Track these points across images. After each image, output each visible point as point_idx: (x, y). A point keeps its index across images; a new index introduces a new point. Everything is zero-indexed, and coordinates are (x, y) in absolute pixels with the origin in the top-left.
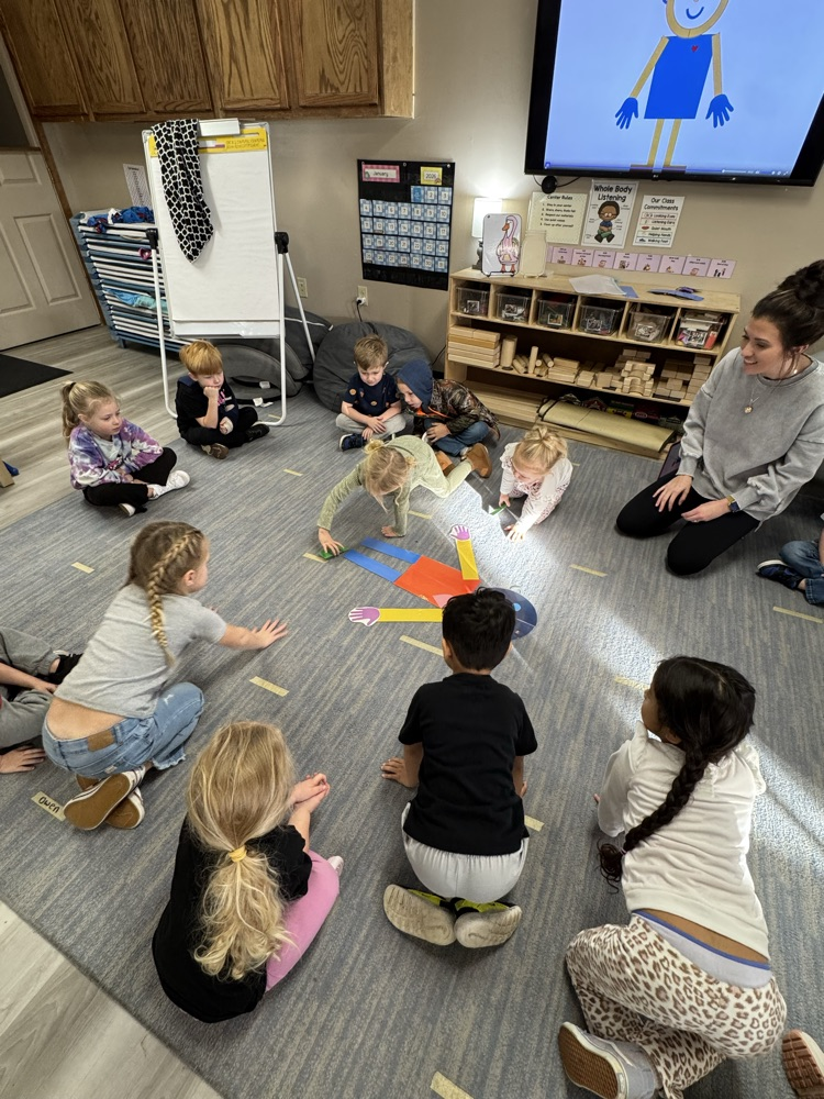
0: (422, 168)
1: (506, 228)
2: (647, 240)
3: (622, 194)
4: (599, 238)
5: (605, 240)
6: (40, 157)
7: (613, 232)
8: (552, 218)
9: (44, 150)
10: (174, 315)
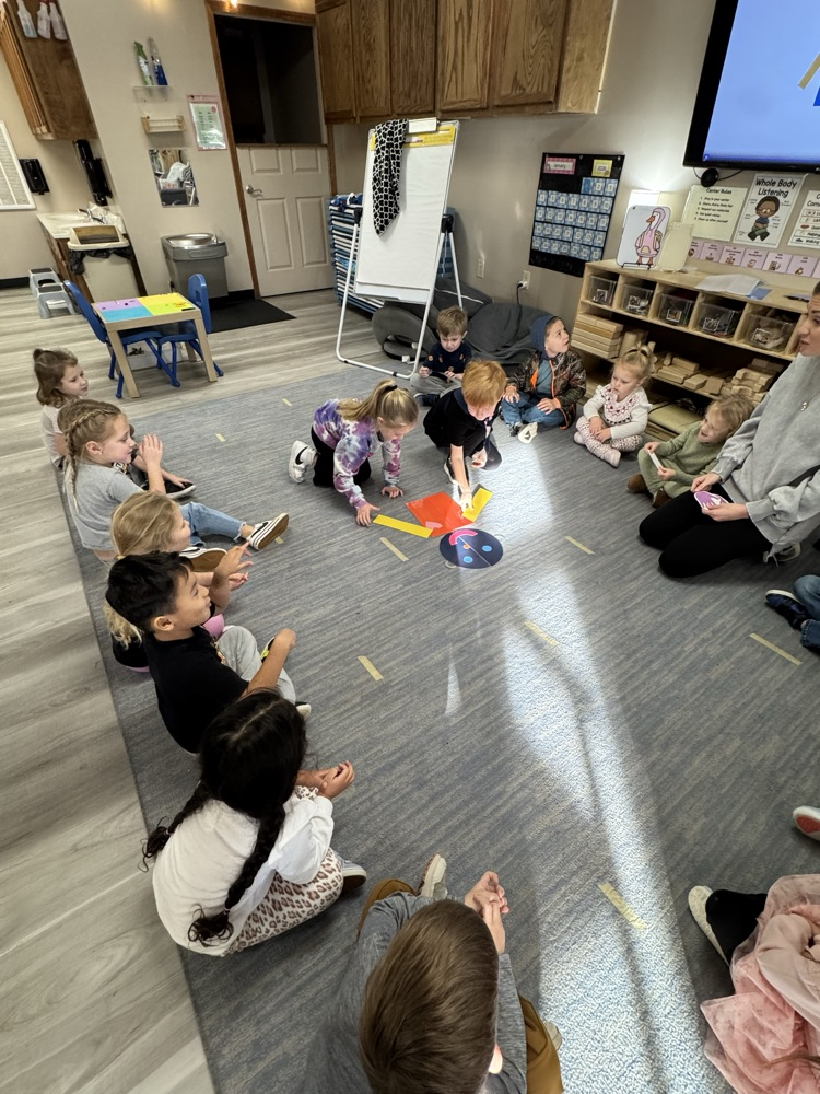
0: (595, 161)
1: (650, 221)
2: (804, 240)
3: (784, 189)
4: (752, 236)
5: (758, 238)
6: (325, 151)
7: (769, 229)
8: (707, 212)
9: (330, 147)
10: (358, 278)
